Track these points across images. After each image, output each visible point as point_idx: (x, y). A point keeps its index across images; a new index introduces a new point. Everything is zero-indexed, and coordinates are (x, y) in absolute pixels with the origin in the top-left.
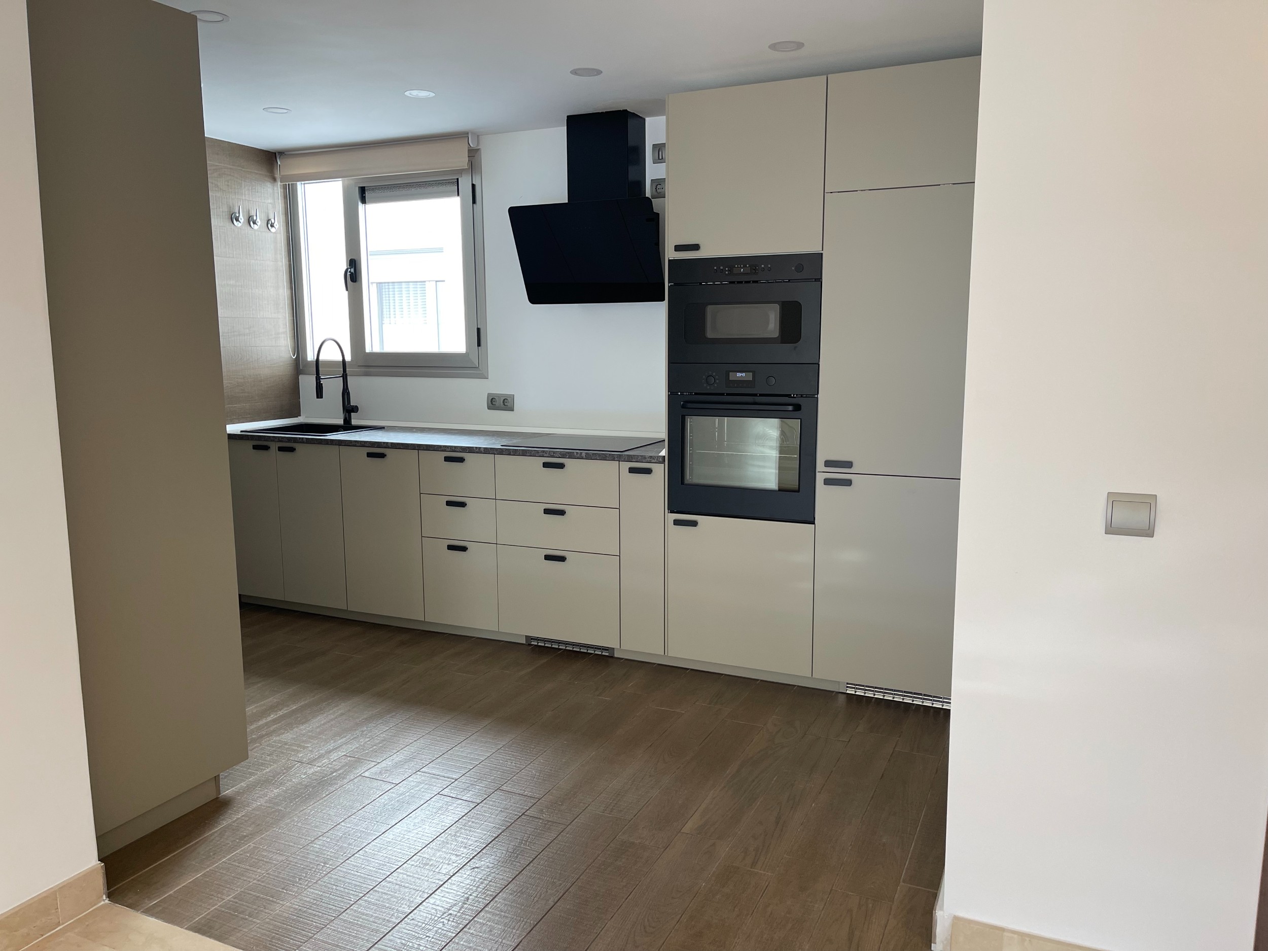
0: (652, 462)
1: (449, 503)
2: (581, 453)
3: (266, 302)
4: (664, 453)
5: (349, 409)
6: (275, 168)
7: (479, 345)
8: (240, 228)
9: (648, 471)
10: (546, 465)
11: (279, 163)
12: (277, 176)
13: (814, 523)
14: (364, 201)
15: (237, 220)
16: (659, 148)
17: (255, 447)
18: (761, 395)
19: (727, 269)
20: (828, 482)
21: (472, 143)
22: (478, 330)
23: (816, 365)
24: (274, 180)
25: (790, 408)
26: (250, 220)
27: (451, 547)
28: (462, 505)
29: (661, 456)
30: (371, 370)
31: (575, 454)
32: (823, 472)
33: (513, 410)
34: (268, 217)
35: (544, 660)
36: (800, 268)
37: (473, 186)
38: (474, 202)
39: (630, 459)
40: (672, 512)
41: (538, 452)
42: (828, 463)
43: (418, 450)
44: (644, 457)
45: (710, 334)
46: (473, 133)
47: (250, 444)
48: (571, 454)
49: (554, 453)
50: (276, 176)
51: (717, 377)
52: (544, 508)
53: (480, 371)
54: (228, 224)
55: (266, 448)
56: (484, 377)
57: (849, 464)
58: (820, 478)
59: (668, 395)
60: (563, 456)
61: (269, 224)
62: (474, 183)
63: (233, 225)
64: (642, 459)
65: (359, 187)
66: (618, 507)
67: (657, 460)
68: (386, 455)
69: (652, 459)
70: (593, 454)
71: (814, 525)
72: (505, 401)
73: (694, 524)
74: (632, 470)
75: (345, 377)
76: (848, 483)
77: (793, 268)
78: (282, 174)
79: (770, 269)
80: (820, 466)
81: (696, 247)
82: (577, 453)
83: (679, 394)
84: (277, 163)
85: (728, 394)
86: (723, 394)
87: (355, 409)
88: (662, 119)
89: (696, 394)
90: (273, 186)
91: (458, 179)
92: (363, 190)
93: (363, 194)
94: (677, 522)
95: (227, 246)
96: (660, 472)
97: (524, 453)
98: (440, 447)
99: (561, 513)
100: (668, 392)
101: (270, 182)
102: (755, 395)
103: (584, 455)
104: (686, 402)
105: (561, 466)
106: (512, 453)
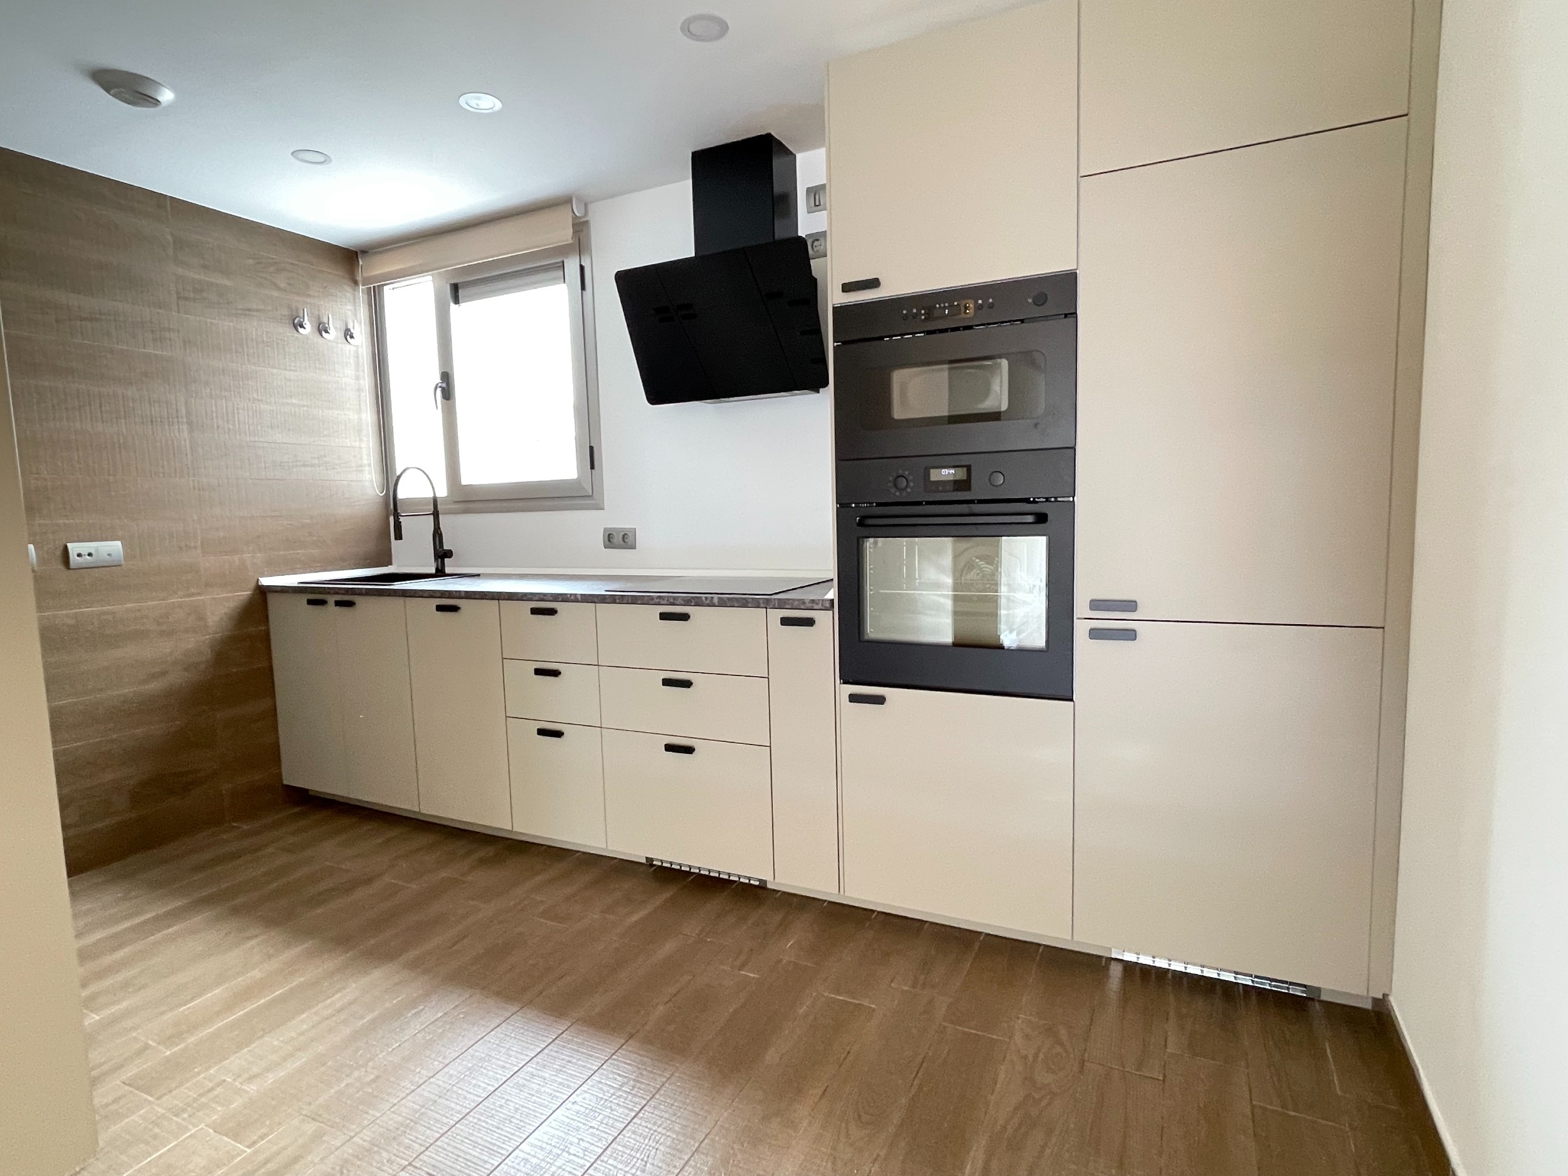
0: (815, 608)
1: (538, 672)
2: (712, 598)
3: (343, 428)
4: (832, 594)
5: (442, 555)
6: (356, 269)
7: (592, 467)
8: (307, 337)
9: (809, 622)
10: (664, 616)
11: (361, 263)
12: (359, 278)
13: (1072, 700)
14: (457, 301)
15: (302, 326)
16: (815, 192)
17: (310, 602)
18: (981, 502)
19: (923, 312)
20: (1095, 634)
21: (577, 208)
22: (591, 448)
23: (1070, 450)
24: (356, 283)
25: (1030, 519)
26: (322, 329)
27: (542, 732)
28: (555, 673)
29: (827, 600)
30: (471, 505)
31: (704, 599)
32: (1085, 619)
33: (634, 548)
34: (347, 325)
35: (668, 894)
36: (1041, 300)
37: (582, 268)
38: (583, 287)
39: (782, 604)
40: (846, 682)
41: (652, 598)
42: (1096, 605)
43: (499, 600)
44: (803, 602)
45: (898, 413)
46: (579, 199)
47: (304, 598)
48: (697, 600)
49: (674, 598)
50: (357, 278)
51: (911, 478)
52: (664, 677)
53: (594, 499)
54: (289, 331)
55: (322, 602)
56: (600, 507)
57: (1130, 606)
58: (1081, 629)
59: (837, 508)
60: (687, 602)
61: (348, 334)
62: (583, 264)
63: (295, 331)
64: (800, 605)
65: (451, 284)
66: (767, 676)
67: (822, 605)
68: (459, 608)
69: (813, 605)
70: (729, 599)
71: (1072, 703)
72: (626, 536)
73: (880, 700)
74: (785, 621)
75: (436, 514)
76: (1130, 635)
77: (1030, 301)
78: (365, 275)
79: (991, 306)
80: (1081, 607)
81: (874, 283)
82: (706, 598)
83: (853, 505)
84: (359, 262)
85: (929, 503)
86: (919, 503)
87: (449, 554)
88: (821, 152)
89: (879, 505)
90: (354, 291)
91: (563, 262)
92: (455, 288)
93: (456, 292)
94: (854, 698)
95: (287, 357)
96: (827, 623)
97: (634, 600)
98: (525, 594)
99: (687, 684)
100: (837, 503)
101: (349, 285)
102: (972, 502)
103: (716, 601)
104: (864, 517)
105: (685, 617)
106: (617, 601)
